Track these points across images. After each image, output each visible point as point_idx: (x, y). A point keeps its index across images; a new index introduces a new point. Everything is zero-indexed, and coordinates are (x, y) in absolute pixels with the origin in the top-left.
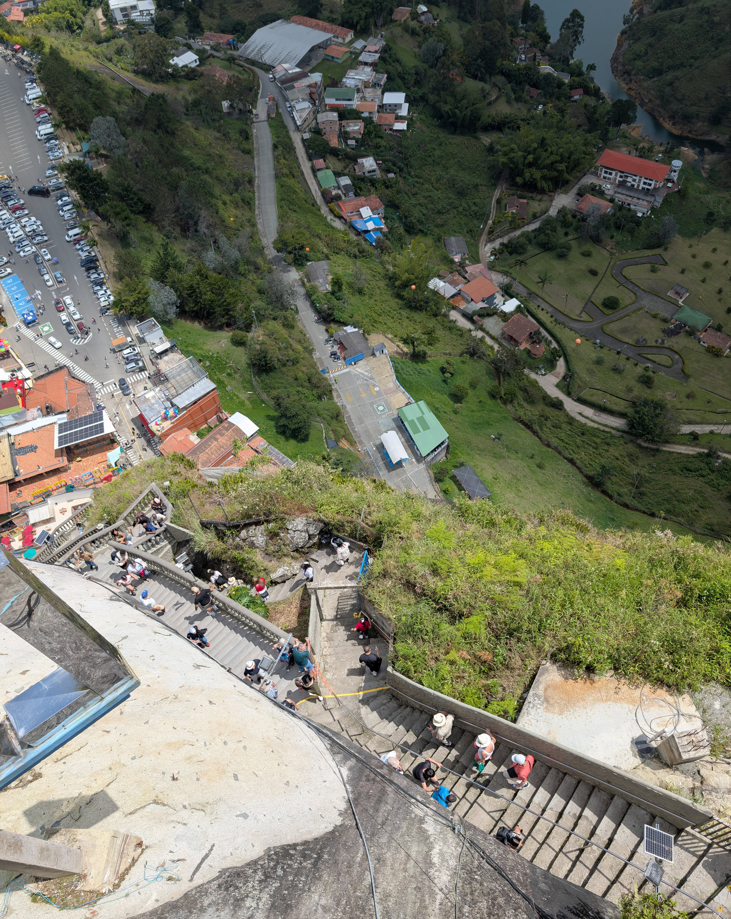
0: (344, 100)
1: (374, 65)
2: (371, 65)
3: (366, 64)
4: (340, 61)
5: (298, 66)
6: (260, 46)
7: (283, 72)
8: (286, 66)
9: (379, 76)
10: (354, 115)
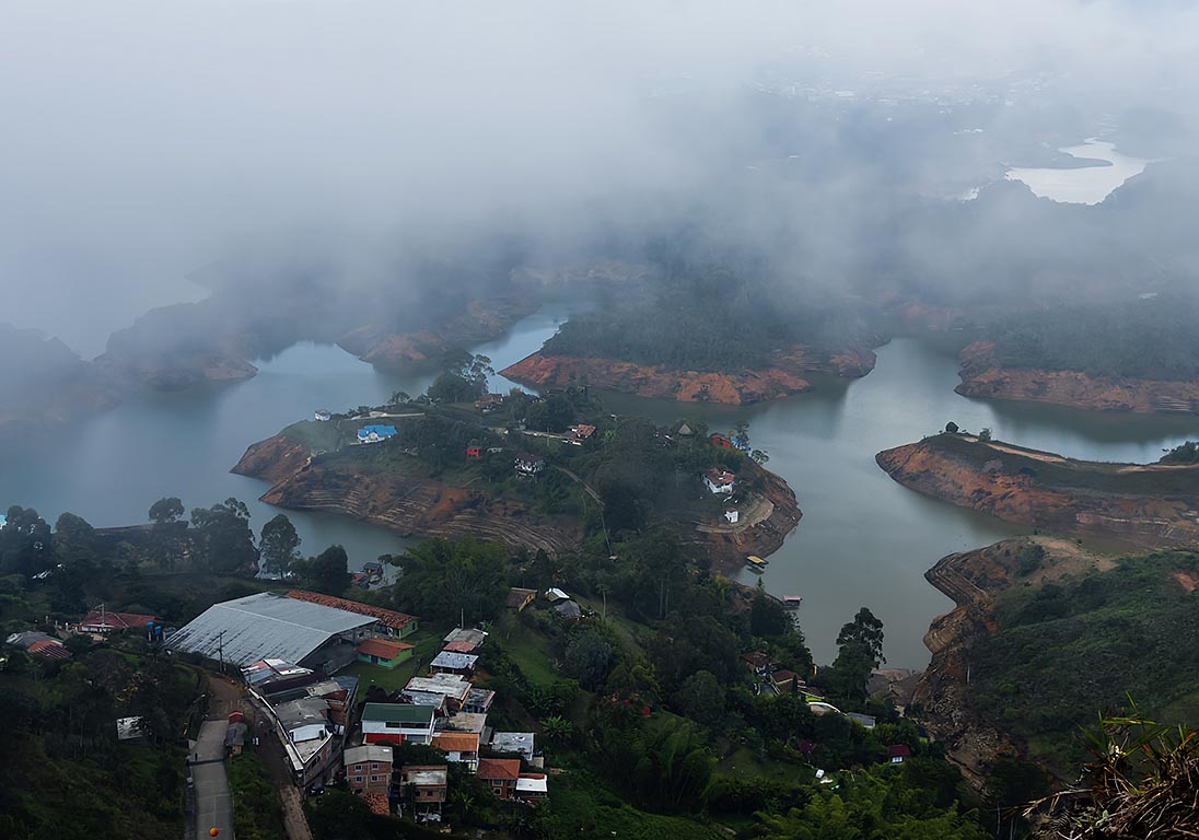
0: (404, 726)
1: (466, 673)
2: (457, 672)
3: (448, 670)
4: (389, 665)
5: (301, 664)
6: (217, 632)
7: (269, 673)
8: (273, 662)
9: (481, 693)
10: (429, 756)
